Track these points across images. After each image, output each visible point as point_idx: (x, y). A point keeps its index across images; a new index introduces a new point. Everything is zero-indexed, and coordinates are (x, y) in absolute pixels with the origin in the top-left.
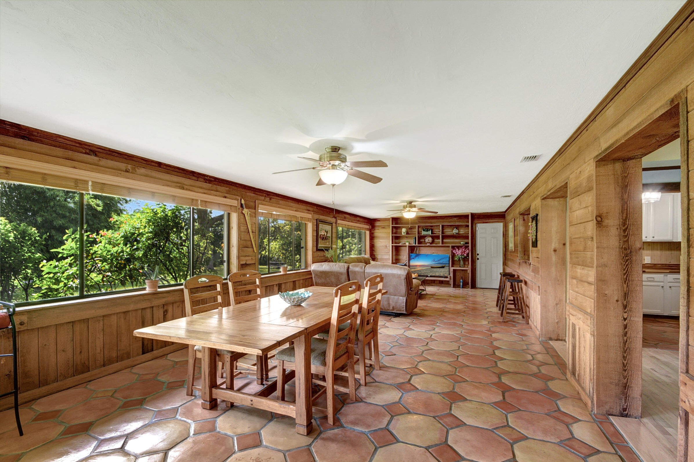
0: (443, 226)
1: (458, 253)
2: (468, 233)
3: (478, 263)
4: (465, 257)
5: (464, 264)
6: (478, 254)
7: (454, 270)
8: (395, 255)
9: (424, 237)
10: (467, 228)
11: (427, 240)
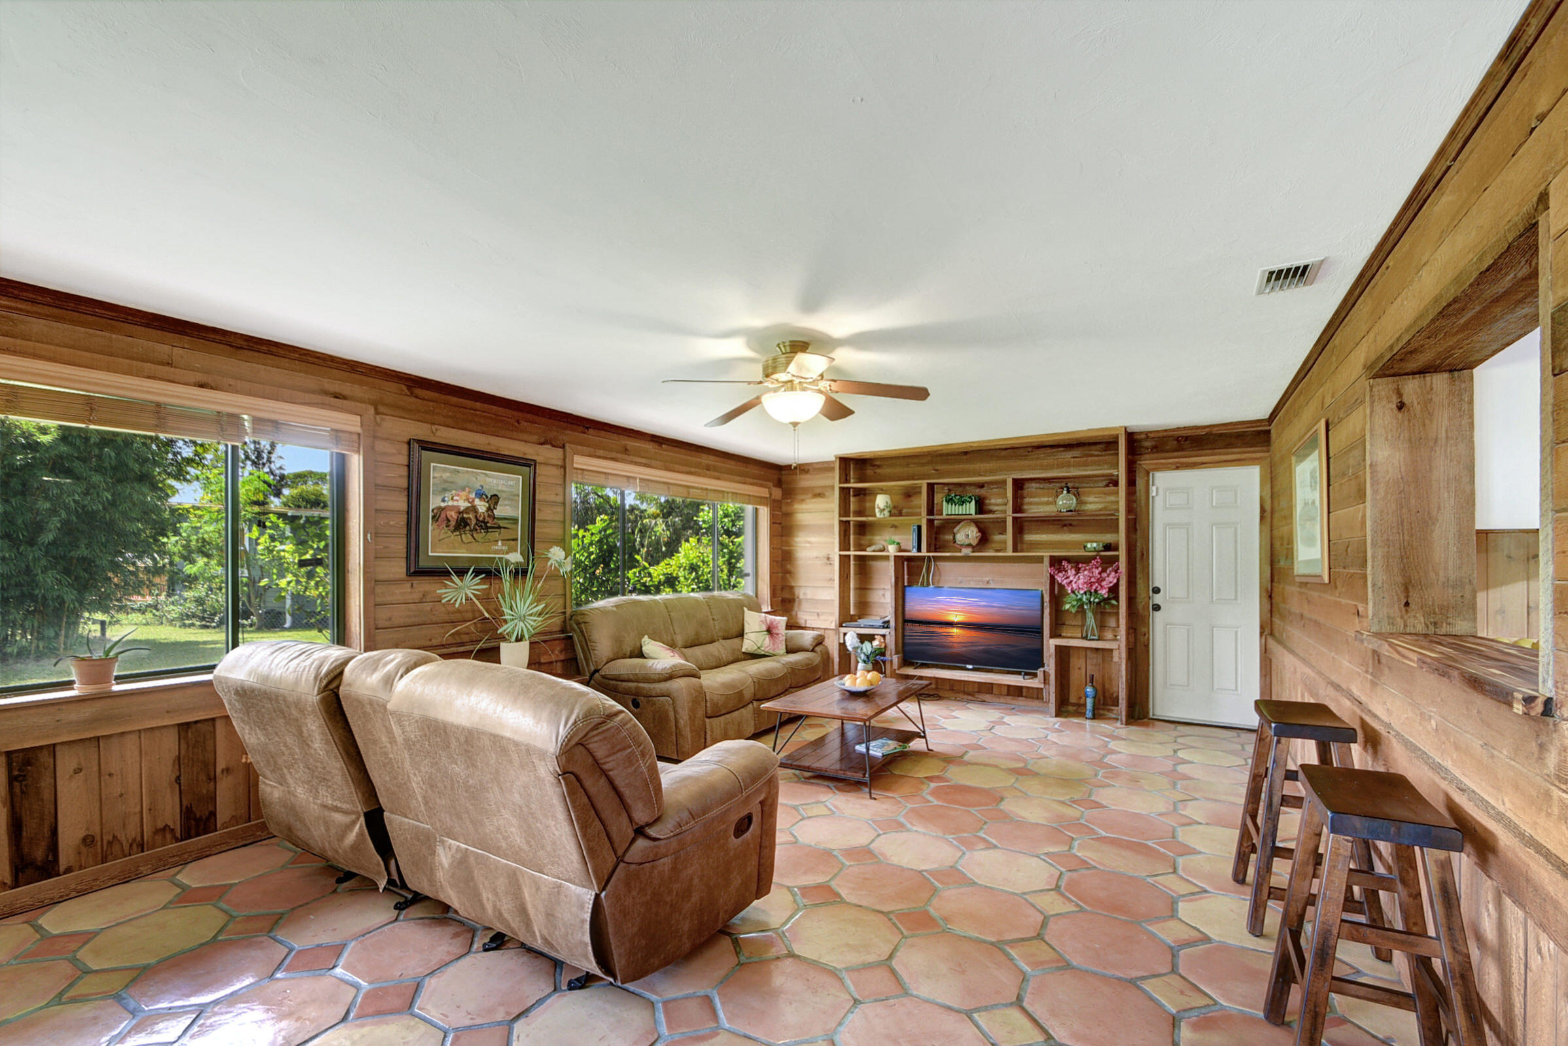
0: (1019, 485)
1: (1076, 582)
2: (1114, 507)
3: (1158, 621)
4: (1106, 601)
5: (1102, 626)
6: (1157, 591)
7: (1059, 648)
8: (856, 589)
9: (952, 523)
10: (1112, 488)
11: (960, 537)
